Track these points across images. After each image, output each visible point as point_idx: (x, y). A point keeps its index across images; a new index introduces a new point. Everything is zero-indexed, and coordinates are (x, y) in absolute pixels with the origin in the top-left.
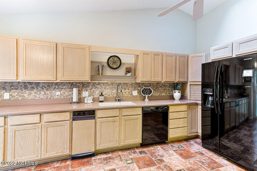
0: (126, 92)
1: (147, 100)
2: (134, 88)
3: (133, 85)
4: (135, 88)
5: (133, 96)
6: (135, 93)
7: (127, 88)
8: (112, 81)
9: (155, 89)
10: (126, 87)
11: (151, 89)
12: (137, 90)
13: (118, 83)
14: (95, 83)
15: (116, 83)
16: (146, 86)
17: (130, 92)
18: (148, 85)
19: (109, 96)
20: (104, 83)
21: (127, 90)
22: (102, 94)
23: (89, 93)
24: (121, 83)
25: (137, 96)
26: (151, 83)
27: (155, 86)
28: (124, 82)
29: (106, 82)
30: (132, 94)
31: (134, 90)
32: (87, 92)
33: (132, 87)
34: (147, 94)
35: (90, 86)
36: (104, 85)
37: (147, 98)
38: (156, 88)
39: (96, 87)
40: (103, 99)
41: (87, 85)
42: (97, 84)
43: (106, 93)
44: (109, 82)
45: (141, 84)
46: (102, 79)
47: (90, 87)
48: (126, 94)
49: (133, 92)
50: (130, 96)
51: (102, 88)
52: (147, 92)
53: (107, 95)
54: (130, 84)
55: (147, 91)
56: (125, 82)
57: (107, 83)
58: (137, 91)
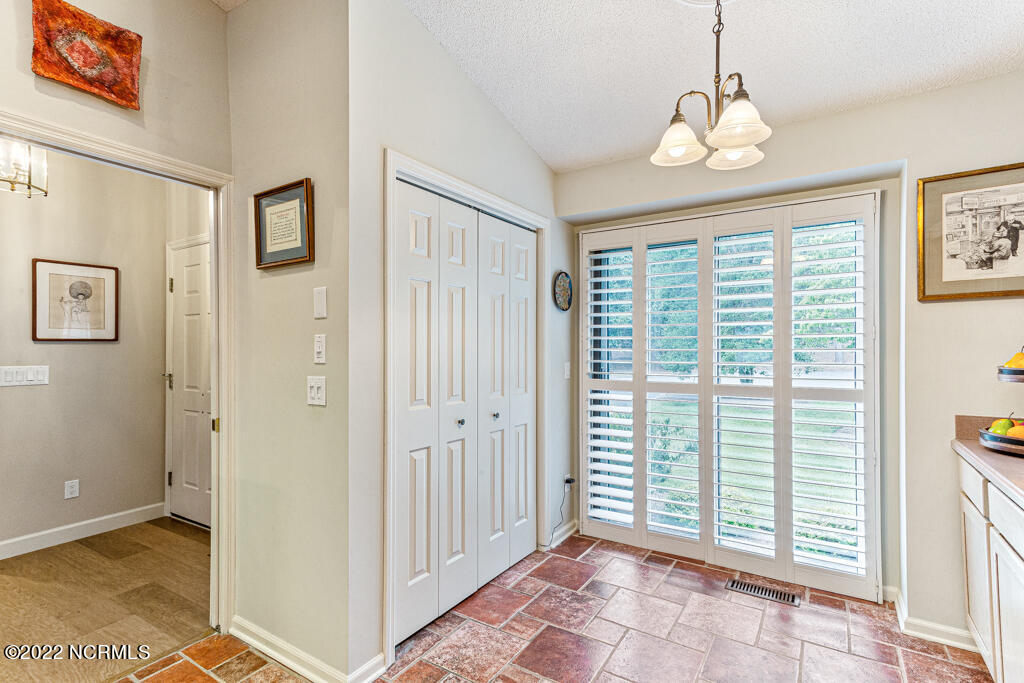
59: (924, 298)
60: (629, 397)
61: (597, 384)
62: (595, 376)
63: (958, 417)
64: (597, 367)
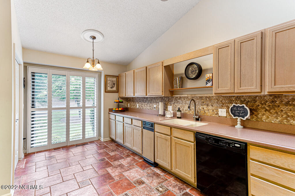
0: (208, 110)
1: (239, 126)
2: (221, 104)
3: (219, 100)
4: (223, 104)
5: (219, 116)
6: (223, 112)
7: (210, 104)
8: (191, 95)
9: (267, 108)
10: (209, 102)
11: (245, 107)
12: (225, 108)
13: (199, 97)
14: (177, 97)
15: (197, 97)
16: (244, 101)
17: (215, 111)
18: (250, 100)
19: (189, 113)
20: (185, 97)
21: (210, 107)
22: (179, 109)
23: (173, 108)
24: (202, 97)
25: (226, 117)
26: (256, 97)
27: (267, 101)
28: (206, 95)
29: (186, 96)
30: (217, 114)
31: (222, 107)
32: (171, 106)
33: (218, 103)
34: (239, 116)
35: (173, 100)
36: (185, 100)
37: (239, 123)
38: (269, 106)
39: (178, 102)
40: (179, 115)
41: (171, 99)
42: (178, 98)
43: (186, 109)
44: (189, 96)
45: (234, 98)
46: (184, 93)
47: (173, 102)
48: (209, 113)
49: (220, 110)
50: (215, 115)
51: (183, 102)
52: (239, 113)
53: (187, 111)
54: (214, 98)
55: (240, 111)
56: (208, 96)
57: (188, 97)
58: (225, 110)
59: (106, 92)
60: (47, 112)
61: (33, 109)
62: (32, 107)
63: (109, 109)
64: (33, 105)
